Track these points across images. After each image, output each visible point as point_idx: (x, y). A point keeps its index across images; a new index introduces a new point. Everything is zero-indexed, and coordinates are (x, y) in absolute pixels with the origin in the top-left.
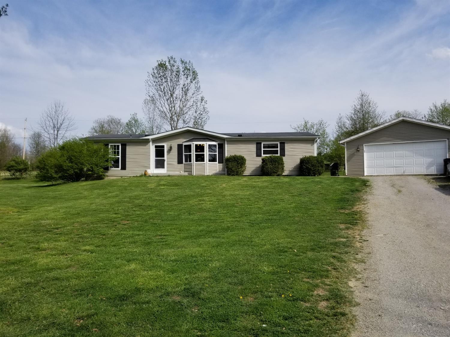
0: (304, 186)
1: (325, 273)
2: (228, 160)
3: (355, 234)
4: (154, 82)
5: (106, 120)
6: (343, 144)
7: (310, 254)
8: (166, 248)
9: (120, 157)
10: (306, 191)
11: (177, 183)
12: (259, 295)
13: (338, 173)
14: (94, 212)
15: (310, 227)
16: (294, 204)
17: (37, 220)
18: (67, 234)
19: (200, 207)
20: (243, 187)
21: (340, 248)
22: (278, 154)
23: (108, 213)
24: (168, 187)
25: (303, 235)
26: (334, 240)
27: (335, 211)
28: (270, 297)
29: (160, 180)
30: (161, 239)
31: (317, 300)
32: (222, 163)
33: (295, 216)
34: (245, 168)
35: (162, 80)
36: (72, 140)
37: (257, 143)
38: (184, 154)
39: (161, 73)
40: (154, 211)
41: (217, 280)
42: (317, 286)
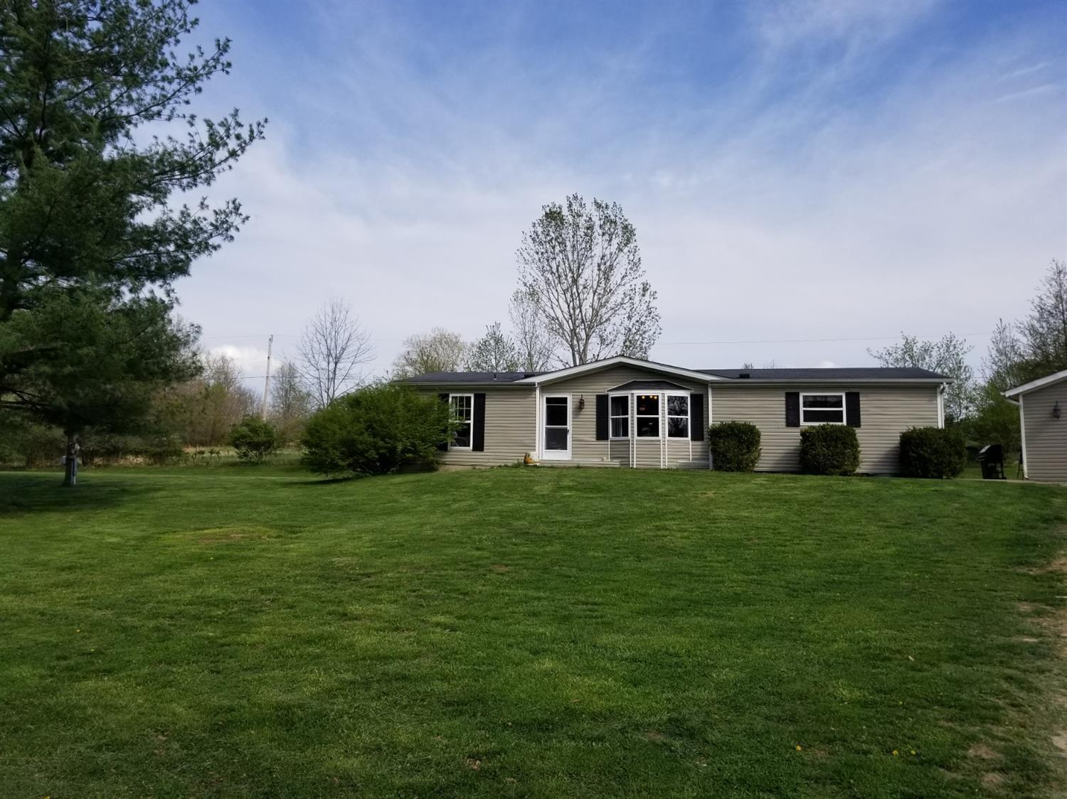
0: (916, 504)
1: (992, 713)
2: (718, 433)
3: (1059, 628)
4: (535, 254)
5: (429, 339)
6: (1015, 398)
7: (948, 669)
8: (606, 632)
9: (471, 422)
10: (919, 515)
11: (598, 484)
12: (838, 747)
13: (1002, 472)
14: (431, 542)
15: (942, 604)
16: (894, 549)
17: (322, 555)
18: (392, 589)
19: (659, 543)
20: (759, 500)
21: (1022, 659)
22: (842, 421)
23: (462, 548)
24: (579, 493)
25: (926, 624)
26: (1007, 639)
27: (1004, 569)
28: (866, 753)
29: (561, 477)
30: (590, 611)
31: (977, 769)
32: (701, 439)
33: (898, 577)
34: (759, 455)
35: (554, 247)
36: (374, 386)
37: (788, 395)
38: (610, 417)
39: (551, 234)
40: (557, 547)
41: (738, 709)
42: (973, 738)
